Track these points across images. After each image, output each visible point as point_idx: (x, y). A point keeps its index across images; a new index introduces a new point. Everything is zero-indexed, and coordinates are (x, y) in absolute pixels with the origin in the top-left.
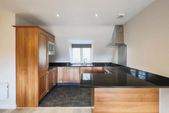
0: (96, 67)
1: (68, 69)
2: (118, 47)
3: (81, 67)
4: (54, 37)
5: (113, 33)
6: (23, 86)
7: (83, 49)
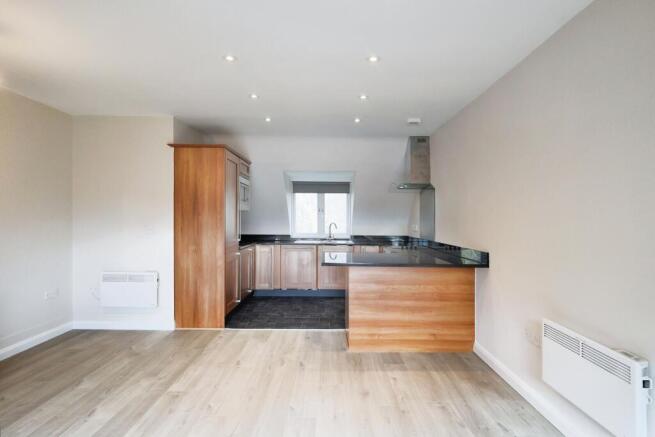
0: (363, 247)
1: (283, 251)
2: (421, 193)
3: (320, 247)
4: (250, 163)
5: (406, 156)
6: (191, 279)
7: (327, 196)
